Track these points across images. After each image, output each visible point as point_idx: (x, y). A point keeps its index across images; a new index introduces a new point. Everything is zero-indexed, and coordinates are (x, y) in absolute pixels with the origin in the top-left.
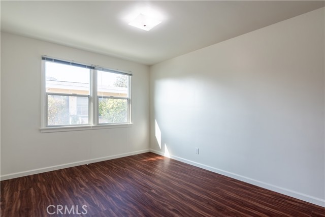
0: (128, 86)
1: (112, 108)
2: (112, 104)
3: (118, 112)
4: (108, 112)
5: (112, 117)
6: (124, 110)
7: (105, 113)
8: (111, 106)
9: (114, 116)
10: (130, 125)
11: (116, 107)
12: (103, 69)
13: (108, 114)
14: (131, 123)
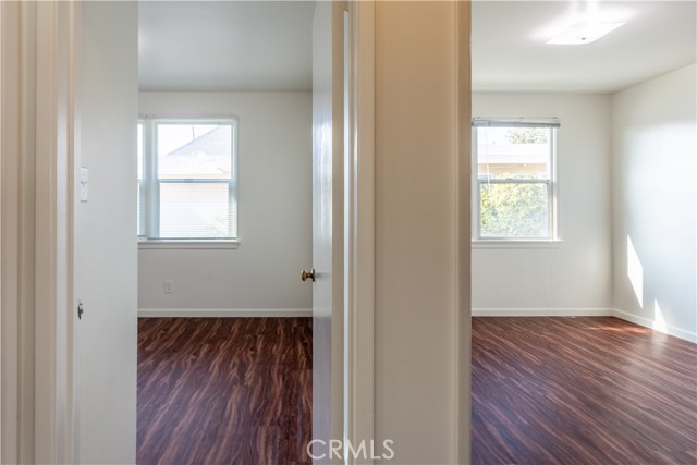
0: (549, 140)
1: (505, 204)
2: (504, 194)
3: (522, 214)
4: (494, 214)
5: (504, 226)
6: (539, 209)
7: (486, 216)
8: (502, 198)
9: (509, 223)
10: (553, 243)
11: (515, 200)
12: (490, 124)
13: (493, 218)
14: (556, 239)
